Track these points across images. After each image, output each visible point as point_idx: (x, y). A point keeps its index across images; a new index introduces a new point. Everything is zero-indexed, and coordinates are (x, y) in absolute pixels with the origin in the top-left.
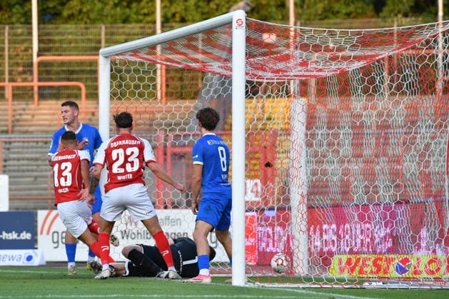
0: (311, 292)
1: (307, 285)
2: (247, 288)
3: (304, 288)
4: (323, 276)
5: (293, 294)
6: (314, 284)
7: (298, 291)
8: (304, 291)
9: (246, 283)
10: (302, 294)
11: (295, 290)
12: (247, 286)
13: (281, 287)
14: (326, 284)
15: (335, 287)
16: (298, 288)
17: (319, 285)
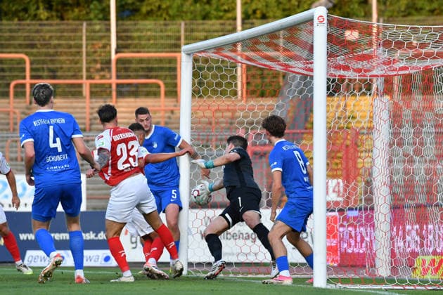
0: (394, 293)
1: (390, 287)
2: (329, 289)
3: (386, 290)
4: (407, 278)
6: (397, 285)
7: (381, 293)
8: (387, 293)
11: (378, 292)
13: (363, 289)
14: (409, 285)
15: (417, 288)
16: (381, 290)
17: (402, 286)
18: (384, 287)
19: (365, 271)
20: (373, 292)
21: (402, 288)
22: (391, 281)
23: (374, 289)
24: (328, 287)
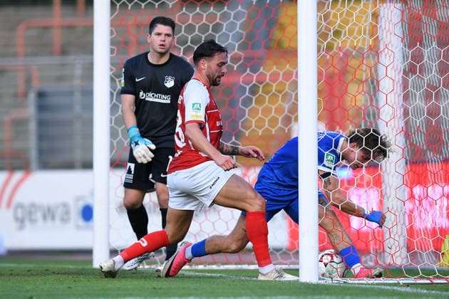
0: (419, 290)
1: (411, 281)
2: (323, 285)
3: (408, 285)
4: (435, 267)
5: (394, 293)
6: (421, 278)
7: (399, 289)
8: (408, 289)
9: (320, 279)
10: (407, 294)
11: (395, 288)
12: (322, 282)
13: (372, 284)
16: (398, 285)
17: (429, 279)
18: (402, 281)
19: (368, 257)
20: (388, 287)
21: (429, 282)
22: (412, 272)
23: (390, 285)
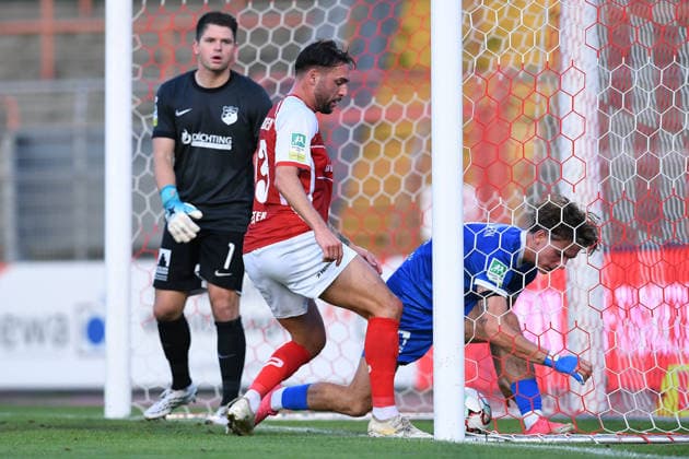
1: (613, 438)
2: (472, 445)
3: (608, 445)
4: (651, 416)
6: (629, 433)
7: (594, 451)
8: (608, 452)
9: (466, 436)
11: (587, 450)
12: (471, 440)
13: (550, 444)
14: (656, 433)
15: (676, 439)
16: (591, 444)
17: (641, 435)
18: (598, 439)
20: (576, 449)
21: (640, 439)
22: (614, 424)
23: (579, 445)
24: (468, 440)
